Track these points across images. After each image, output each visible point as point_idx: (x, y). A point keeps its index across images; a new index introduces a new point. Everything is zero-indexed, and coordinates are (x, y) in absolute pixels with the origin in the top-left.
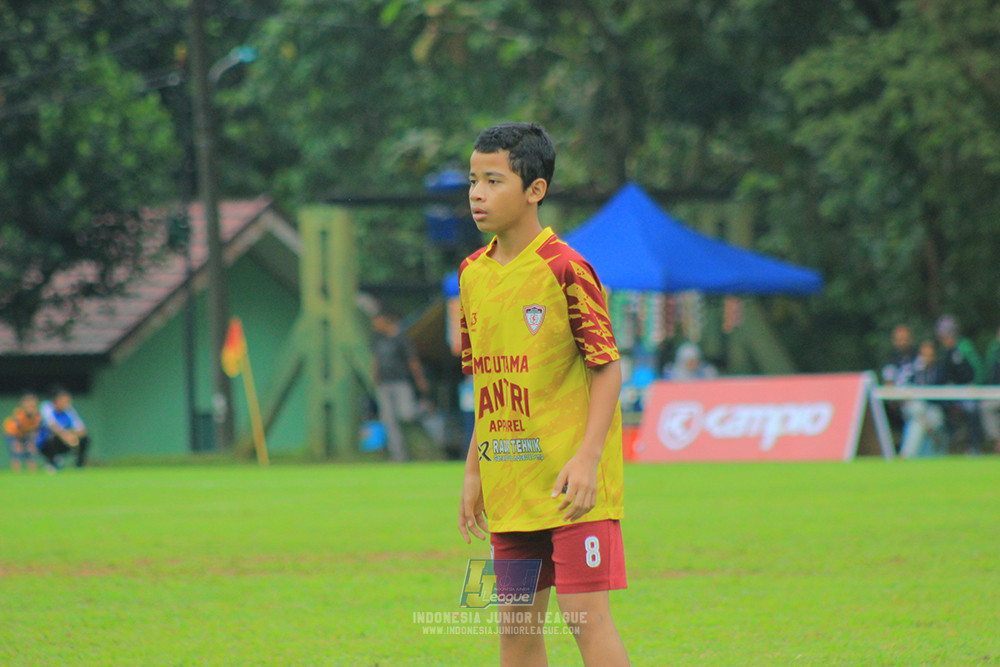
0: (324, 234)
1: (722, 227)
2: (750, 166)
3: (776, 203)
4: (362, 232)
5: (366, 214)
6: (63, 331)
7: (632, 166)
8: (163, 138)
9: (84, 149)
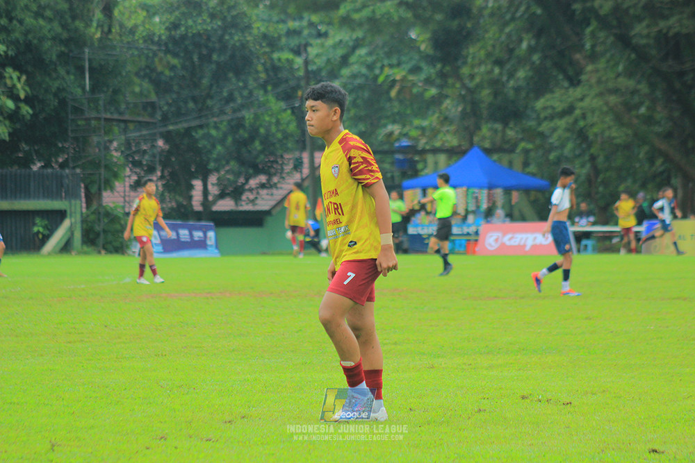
1: (511, 163)
2: (522, 139)
3: (532, 154)
6: (253, 202)
7: (476, 139)
8: (292, 127)
9: (262, 131)
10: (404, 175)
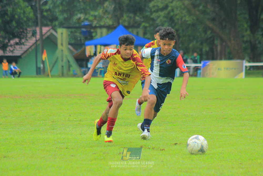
0: (62, 33)
1: (138, 33)
2: (143, 21)
3: (148, 29)
4: (69, 33)
5: (70, 30)
6: (12, 51)
7: (121, 21)
8: (31, 15)
9: (16, 17)
10: (86, 39)
